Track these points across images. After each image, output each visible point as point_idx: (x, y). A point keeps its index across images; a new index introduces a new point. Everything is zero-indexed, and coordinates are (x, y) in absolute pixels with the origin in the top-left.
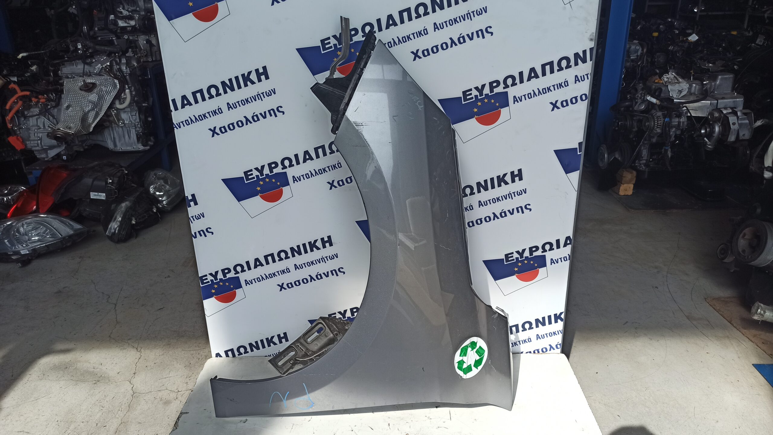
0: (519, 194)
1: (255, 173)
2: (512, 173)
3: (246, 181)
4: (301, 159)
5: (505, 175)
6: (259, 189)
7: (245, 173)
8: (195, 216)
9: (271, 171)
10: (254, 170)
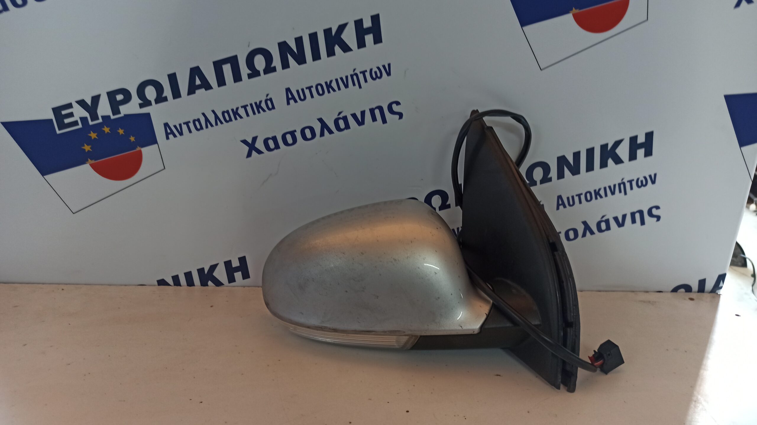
1: (79, 112)
2: (633, 140)
3: (59, 129)
4: (183, 85)
5: (617, 143)
6: (87, 148)
7: (56, 111)
9: (115, 111)
10: (75, 105)
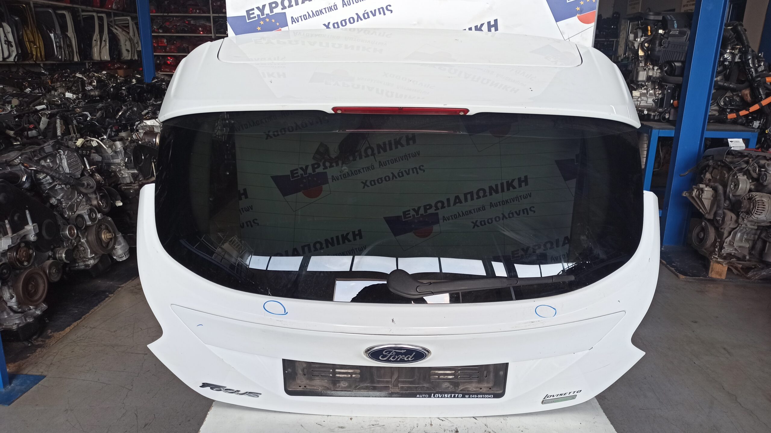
0: (525, 197)
8: (245, 208)
